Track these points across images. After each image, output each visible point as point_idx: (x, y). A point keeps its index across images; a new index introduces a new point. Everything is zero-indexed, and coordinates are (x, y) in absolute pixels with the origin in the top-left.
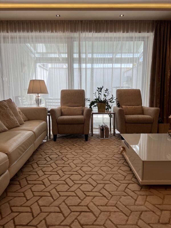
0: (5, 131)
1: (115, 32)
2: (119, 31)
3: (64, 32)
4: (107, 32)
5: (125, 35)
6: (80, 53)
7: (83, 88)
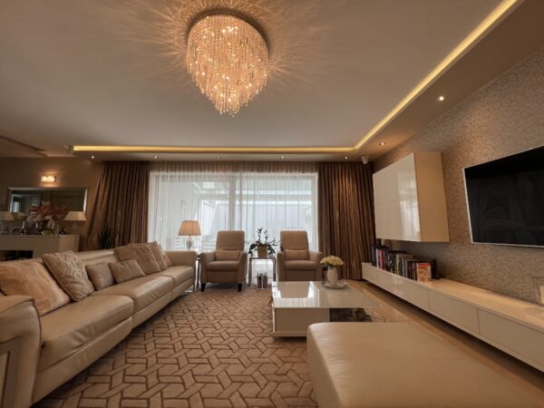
0: (141, 276)
1: (278, 171)
2: (282, 170)
3: (225, 171)
4: (269, 171)
5: (289, 174)
6: (241, 190)
7: (244, 229)
